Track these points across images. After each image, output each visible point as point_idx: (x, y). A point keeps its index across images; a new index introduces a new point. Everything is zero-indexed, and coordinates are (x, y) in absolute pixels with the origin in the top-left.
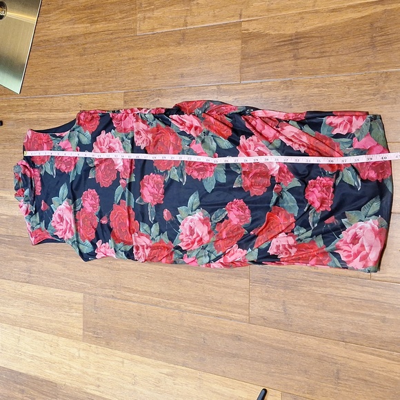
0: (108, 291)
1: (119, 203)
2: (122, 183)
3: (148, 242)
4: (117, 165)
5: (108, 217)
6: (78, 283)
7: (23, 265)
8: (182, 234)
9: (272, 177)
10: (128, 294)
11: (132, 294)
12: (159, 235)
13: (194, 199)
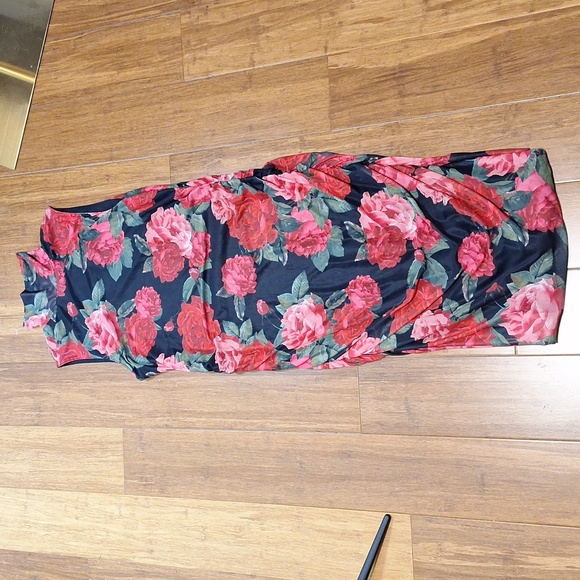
0: (159, 420)
1: (190, 301)
2: (193, 273)
3: (236, 346)
4: (184, 250)
5: (175, 322)
6: (115, 415)
7: (29, 401)
8: (286, 330)
9: (409, 242)
10: (189, 419)
11: (195, 419)
12: (253, 334)
13: (300, 283)
